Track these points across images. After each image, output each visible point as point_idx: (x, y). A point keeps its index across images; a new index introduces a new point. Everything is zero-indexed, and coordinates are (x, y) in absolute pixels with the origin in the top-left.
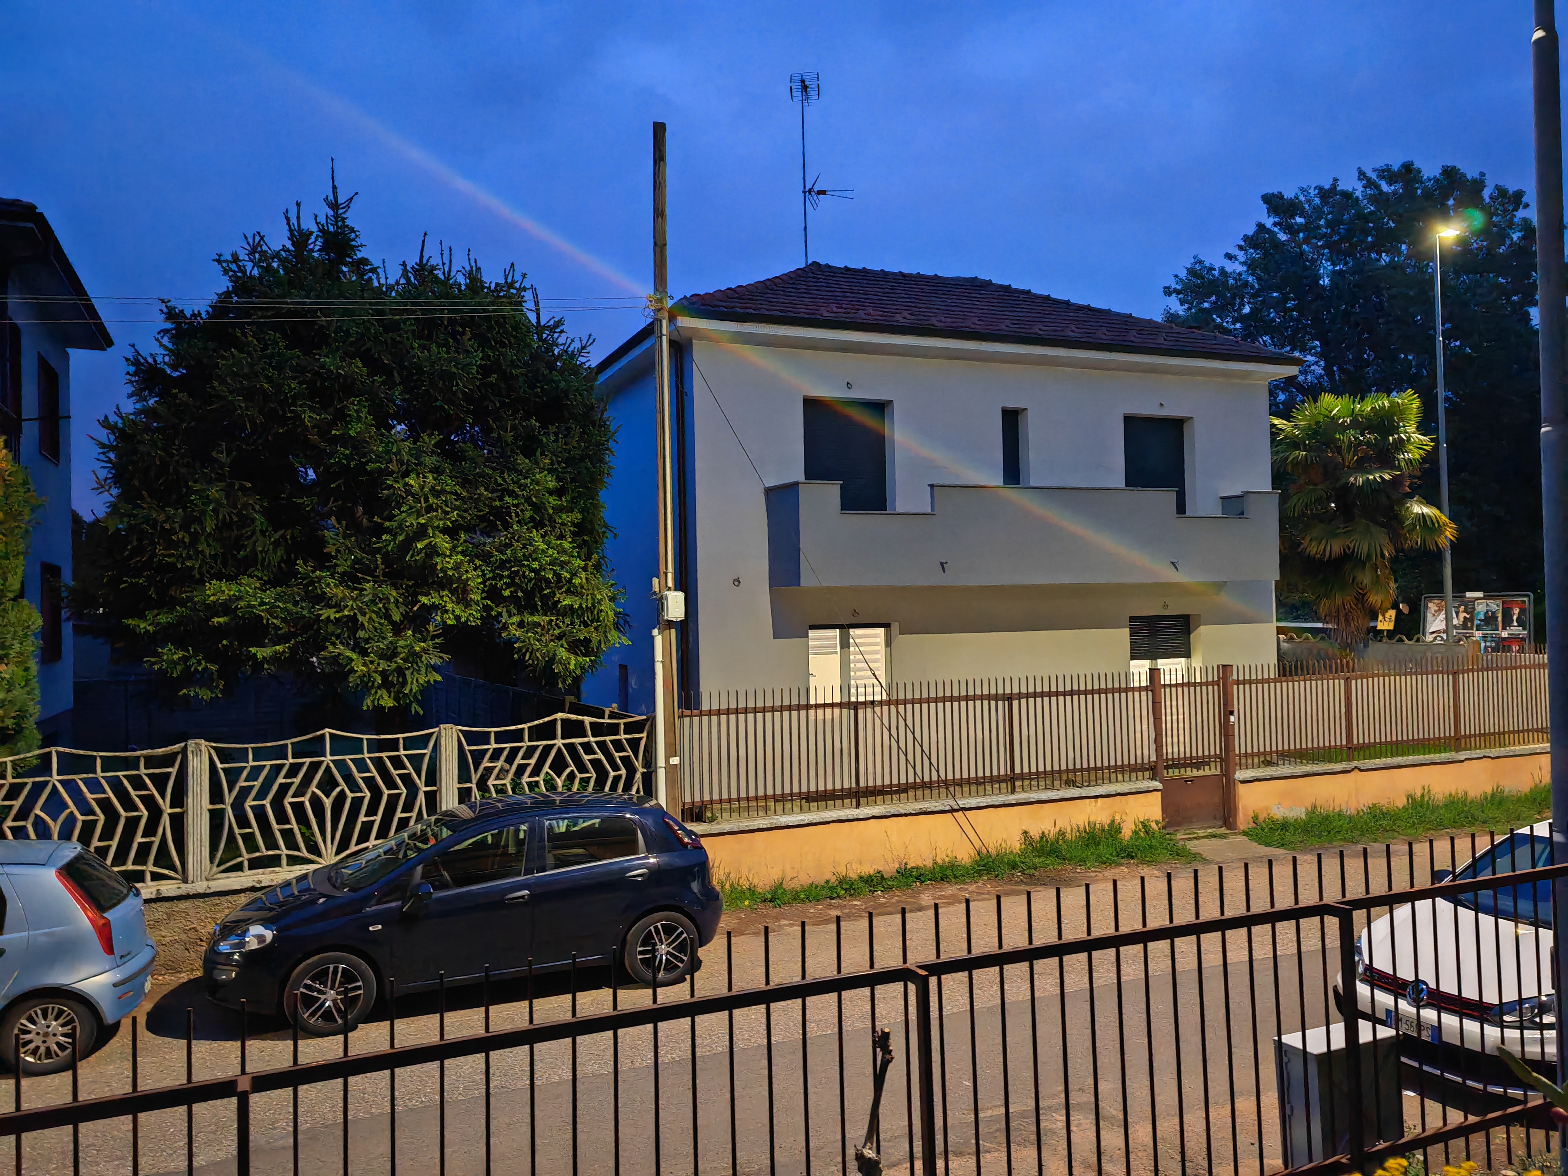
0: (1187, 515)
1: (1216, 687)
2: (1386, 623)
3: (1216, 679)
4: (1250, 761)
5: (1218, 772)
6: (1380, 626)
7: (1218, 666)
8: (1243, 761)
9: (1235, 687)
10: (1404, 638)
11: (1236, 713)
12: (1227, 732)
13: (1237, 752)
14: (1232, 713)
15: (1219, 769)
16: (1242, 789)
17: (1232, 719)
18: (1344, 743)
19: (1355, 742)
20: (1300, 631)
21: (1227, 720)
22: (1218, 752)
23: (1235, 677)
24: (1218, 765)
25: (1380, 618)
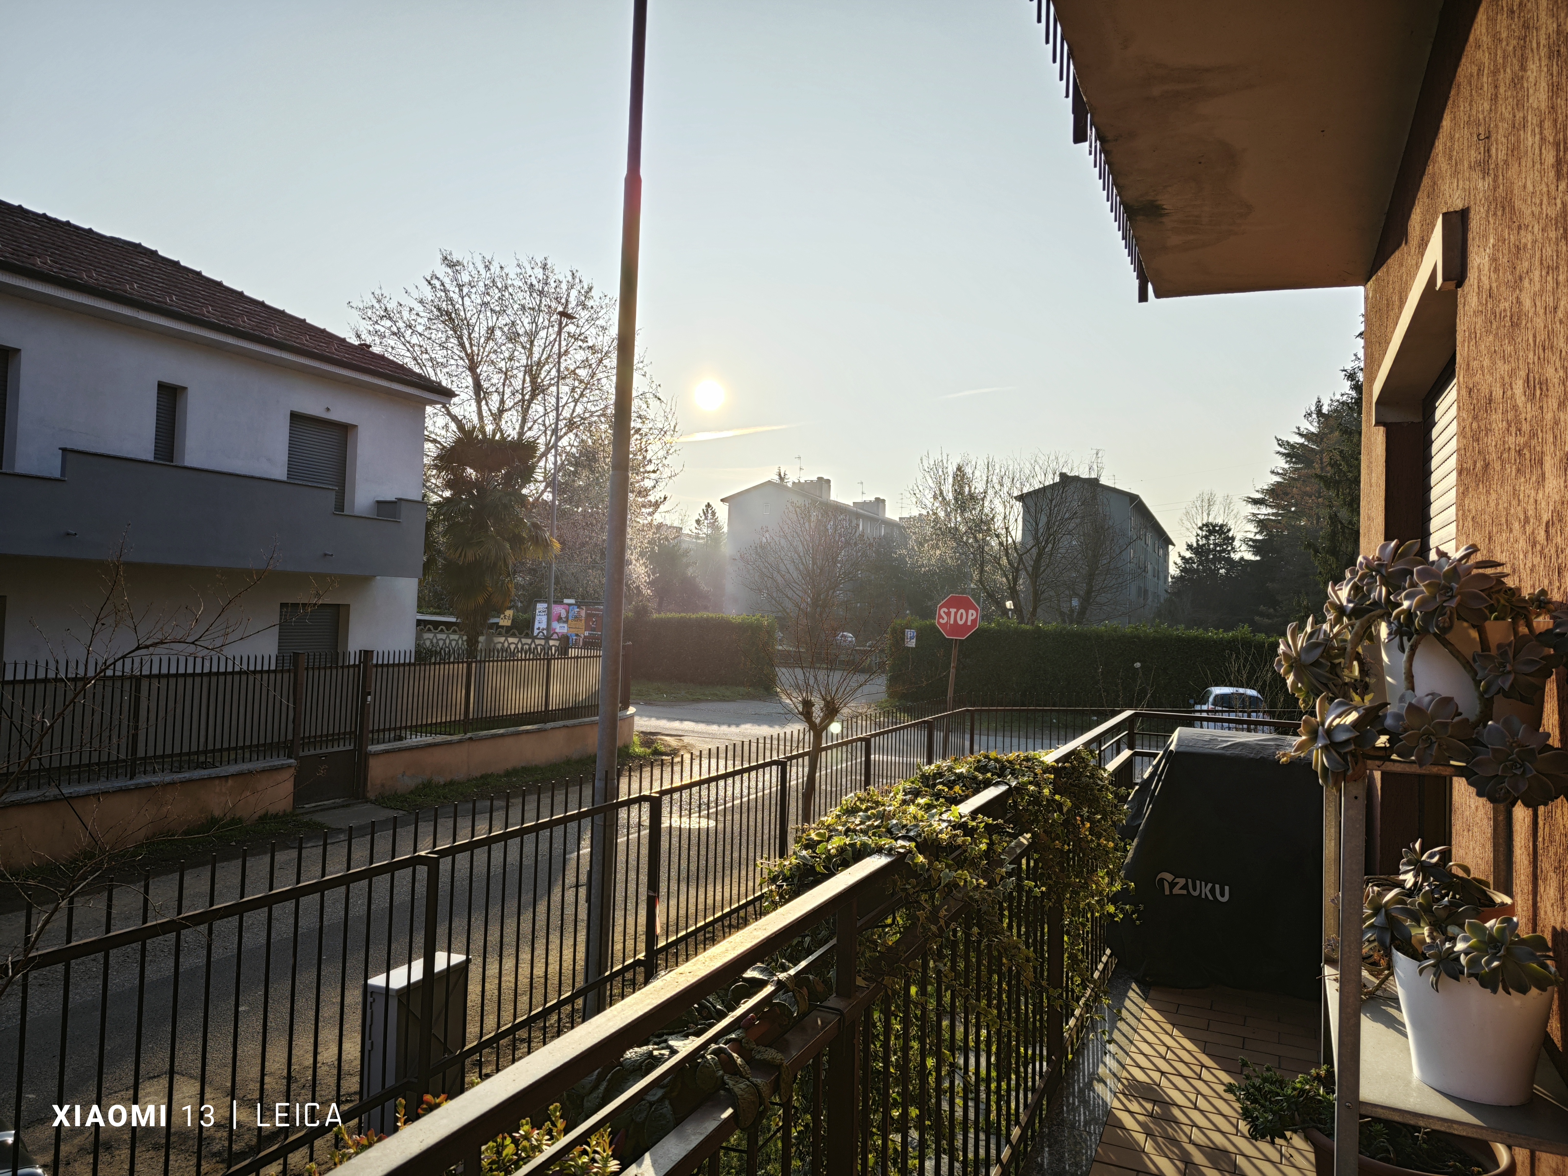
0: (345, 513)
1: (356, 669)
2: (505, 621)
3: (357, 663)
4: (381, 736)
5: (352, 747)
6: (502, 623)
7: (360, 651)
8: (376, 736)
9: (374, 670)
10: (517, 633)
11: (373, 693)
12: (362, 710)
13: (371, 728)
14: (369, 694)
15: (352, 745)
16: (373, 762)
17: (369, 698)
18: (462, 718)
19: (471, 717)
20: (436, 624)
21: (364, 700)
22: (353, 729)
23: (375, 662)
24: (353, 740)
25: (502, 616)
